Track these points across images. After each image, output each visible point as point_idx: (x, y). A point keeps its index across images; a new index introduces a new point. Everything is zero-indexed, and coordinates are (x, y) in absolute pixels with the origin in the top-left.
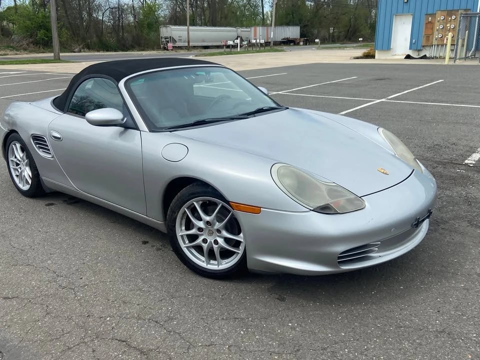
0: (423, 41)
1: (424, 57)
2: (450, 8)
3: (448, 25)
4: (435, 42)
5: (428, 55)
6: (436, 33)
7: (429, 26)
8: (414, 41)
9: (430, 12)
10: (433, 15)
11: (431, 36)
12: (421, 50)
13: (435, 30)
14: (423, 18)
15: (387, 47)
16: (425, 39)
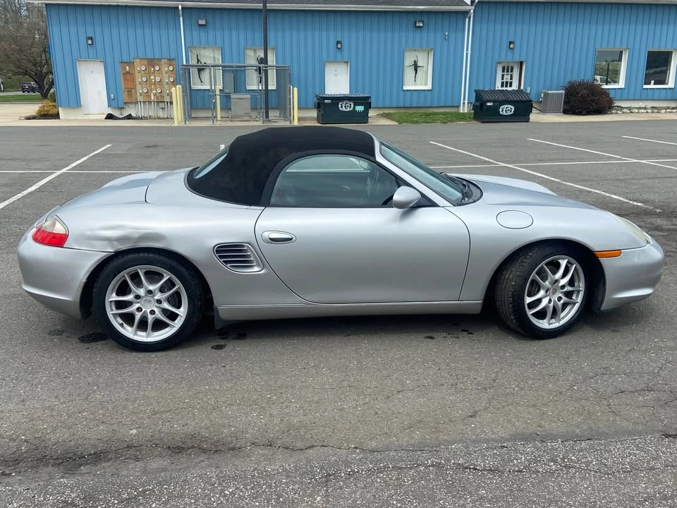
0: (124, 97)
1: (129, 117)
2: (150, 56)
3: (152, 77)
4: (140, 99)
5: (134, 115)
6: (139, 87)
7: (129, 77)
8: (112, 96)
9: (125, 59)
10: (131, 63)
11: (133, 91)
12: (123, 108)
13: (138, 83)
14: (118, 66)
15: (76, 103)
16: (126, 94)
